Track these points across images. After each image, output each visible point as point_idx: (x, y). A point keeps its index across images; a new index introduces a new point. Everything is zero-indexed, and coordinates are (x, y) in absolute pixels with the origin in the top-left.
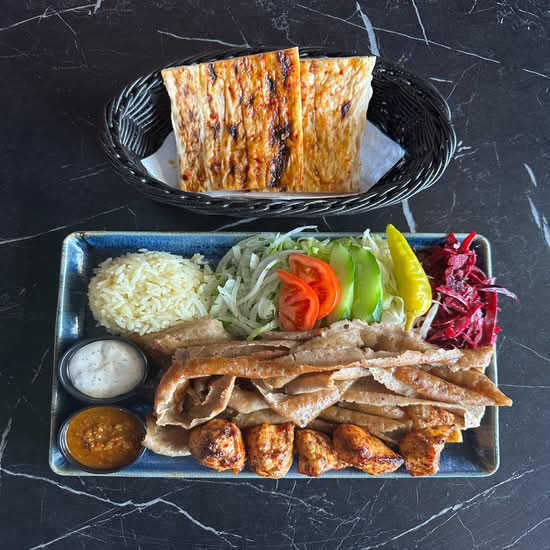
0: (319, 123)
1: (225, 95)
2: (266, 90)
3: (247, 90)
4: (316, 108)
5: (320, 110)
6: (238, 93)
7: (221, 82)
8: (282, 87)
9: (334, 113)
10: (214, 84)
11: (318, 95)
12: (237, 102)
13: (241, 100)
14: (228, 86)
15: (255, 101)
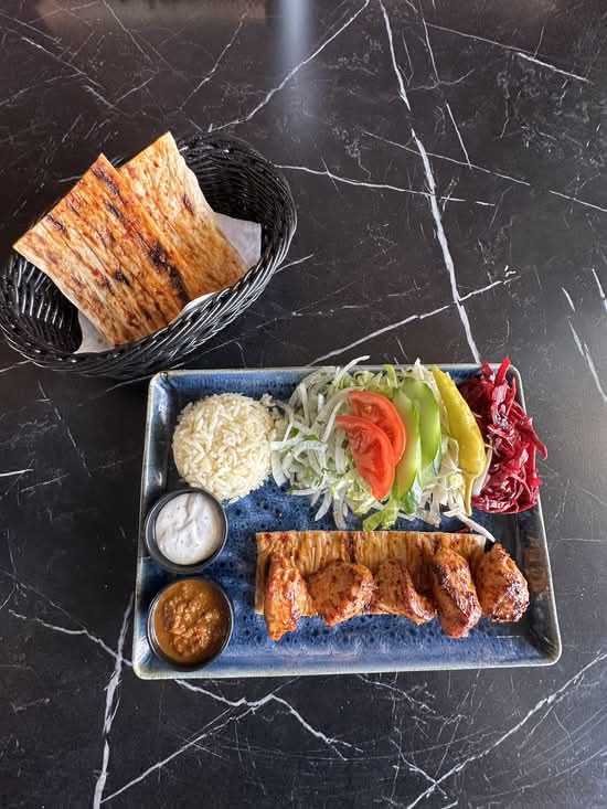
0: (180, 230)
1: (87, 244)
2: (113, 218)
3: (99, 226)
4: (166, 218)
5: (171, 218)
6: (95, 235)
7: (72, 232)
8: (123, 208)
9: (182, 212)
10: (68, 237)
11: (158, 202)
12: (103, 247)
13: (104, 243)
14: (81, 232)
15: (115, 236)
